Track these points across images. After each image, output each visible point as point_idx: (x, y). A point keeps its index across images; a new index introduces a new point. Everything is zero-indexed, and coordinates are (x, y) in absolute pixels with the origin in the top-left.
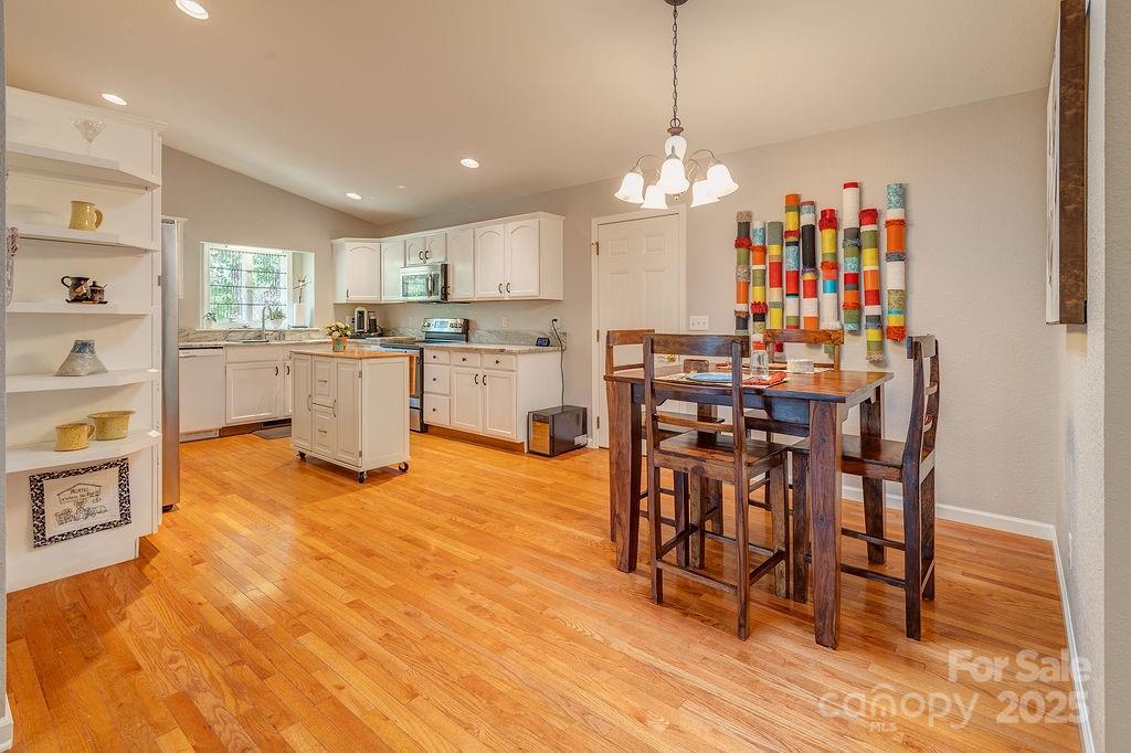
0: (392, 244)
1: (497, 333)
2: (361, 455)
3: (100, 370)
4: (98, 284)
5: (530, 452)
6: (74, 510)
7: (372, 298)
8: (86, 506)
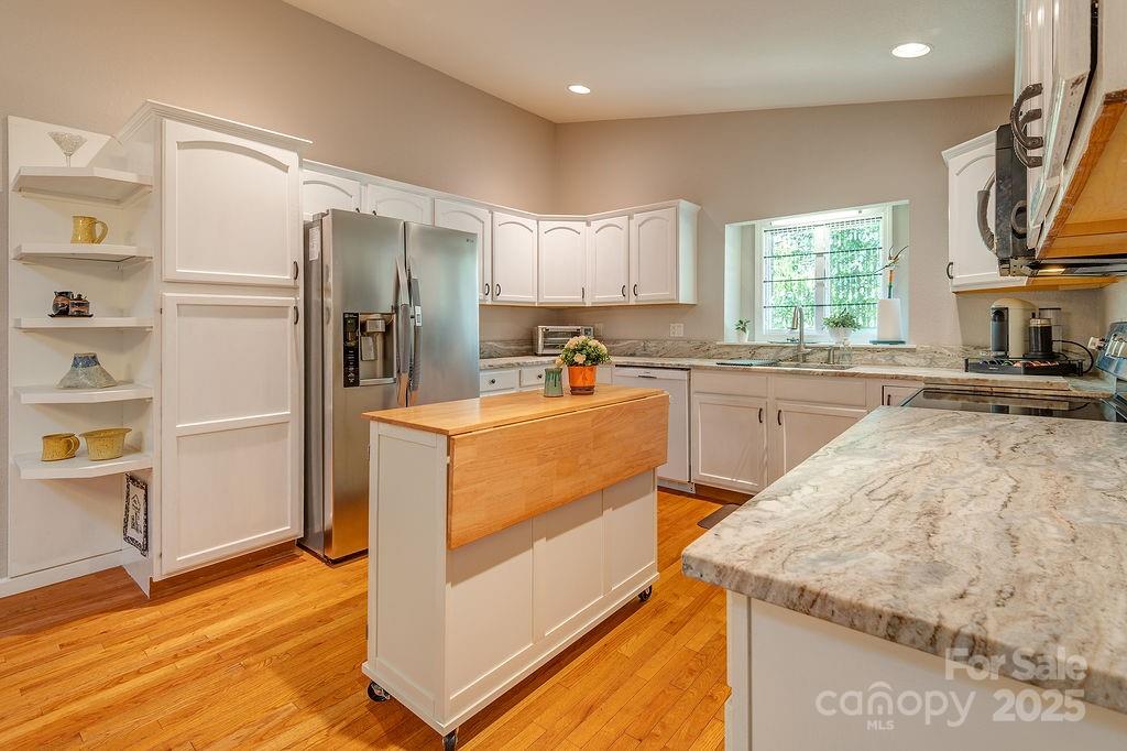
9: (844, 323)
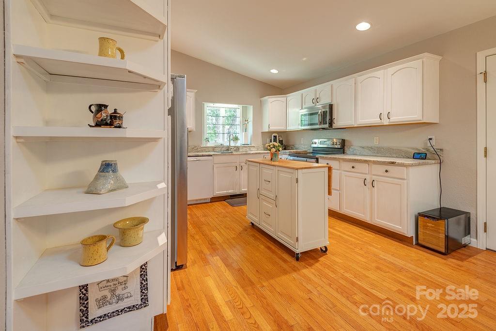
0: (294, 97)
1: (371, 148)
2: (297, 239)
3: (121, 186)
4: (118, 111)
5: (418, 244)
6: (109, 296)
7: (281, 128)
8: (118, 292)
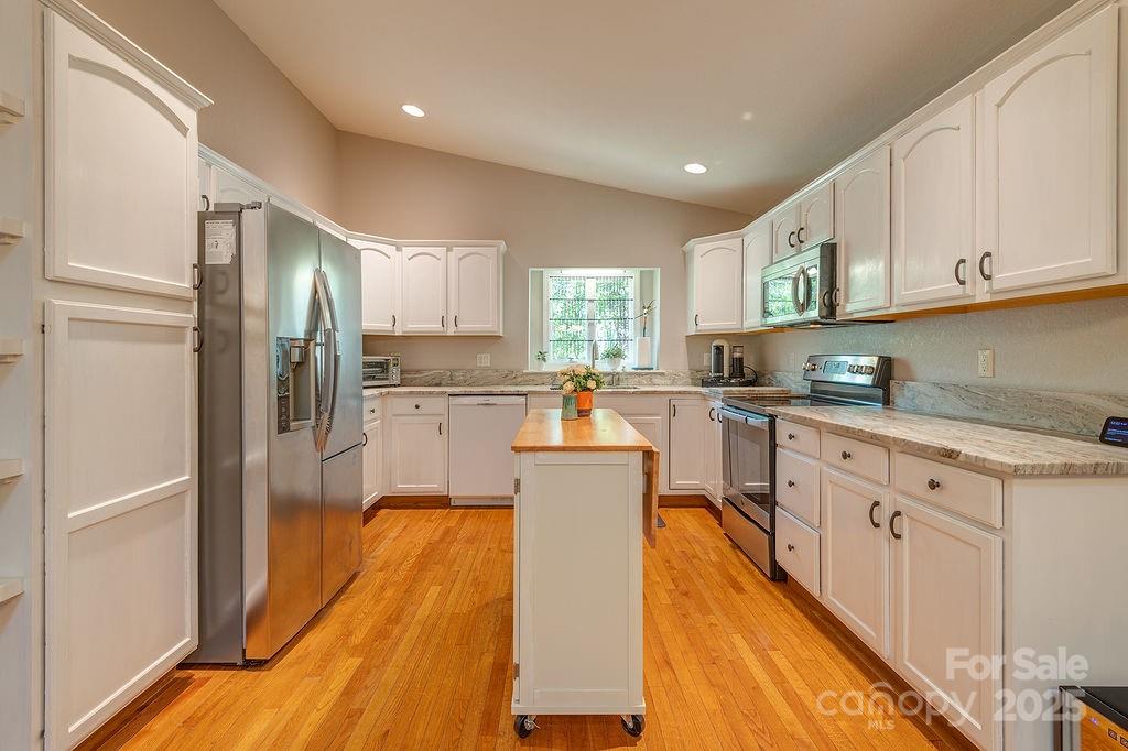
0: (756, 234)
1: (966, 391)
7: (728, 325)
9: (615, 355)
